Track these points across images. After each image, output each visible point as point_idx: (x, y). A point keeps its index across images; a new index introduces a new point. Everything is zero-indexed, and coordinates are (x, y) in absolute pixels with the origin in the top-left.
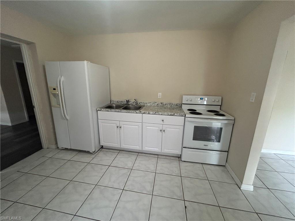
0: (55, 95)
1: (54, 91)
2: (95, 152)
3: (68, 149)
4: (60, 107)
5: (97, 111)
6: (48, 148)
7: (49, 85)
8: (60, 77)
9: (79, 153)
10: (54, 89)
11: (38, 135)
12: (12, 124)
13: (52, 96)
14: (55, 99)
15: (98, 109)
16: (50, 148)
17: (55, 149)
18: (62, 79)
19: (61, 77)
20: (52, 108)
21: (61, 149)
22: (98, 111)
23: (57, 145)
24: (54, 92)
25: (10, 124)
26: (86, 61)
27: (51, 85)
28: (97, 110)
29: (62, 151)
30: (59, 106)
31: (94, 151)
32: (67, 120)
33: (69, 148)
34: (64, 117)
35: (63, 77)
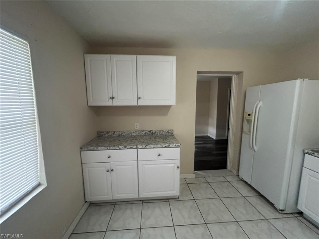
0: (249, 121)
1: (249, 116)
2: (283, 212)
3: (248, 183)
4: (250, 135)
5: (304, 154)
6: (230, 171)
7: (245, 111)
8: (258, 102)
9: (259, 197)
10: (249, 115)
11: (226, 154)
12: (216, 138)
13: (245, 122)
14: (248, 125)
15: (306, 151)
16: (232, 172)
17: (236, 175)
18: (260, 104)
19: (260, 102)
20: (243, 133)
21: (240, 179)
22: (306, 154)
23: (238, 173)
24: (249, 118)
25: (215, 138)
26: (301, 78)
27: (247, 111)
28: (304, 151)
29: (242, 182)
30: (249, 133)
31: (281, 208)
32: (254, 150)
33: (250, 183)
34: (252, 147)
35: (261, 102)
